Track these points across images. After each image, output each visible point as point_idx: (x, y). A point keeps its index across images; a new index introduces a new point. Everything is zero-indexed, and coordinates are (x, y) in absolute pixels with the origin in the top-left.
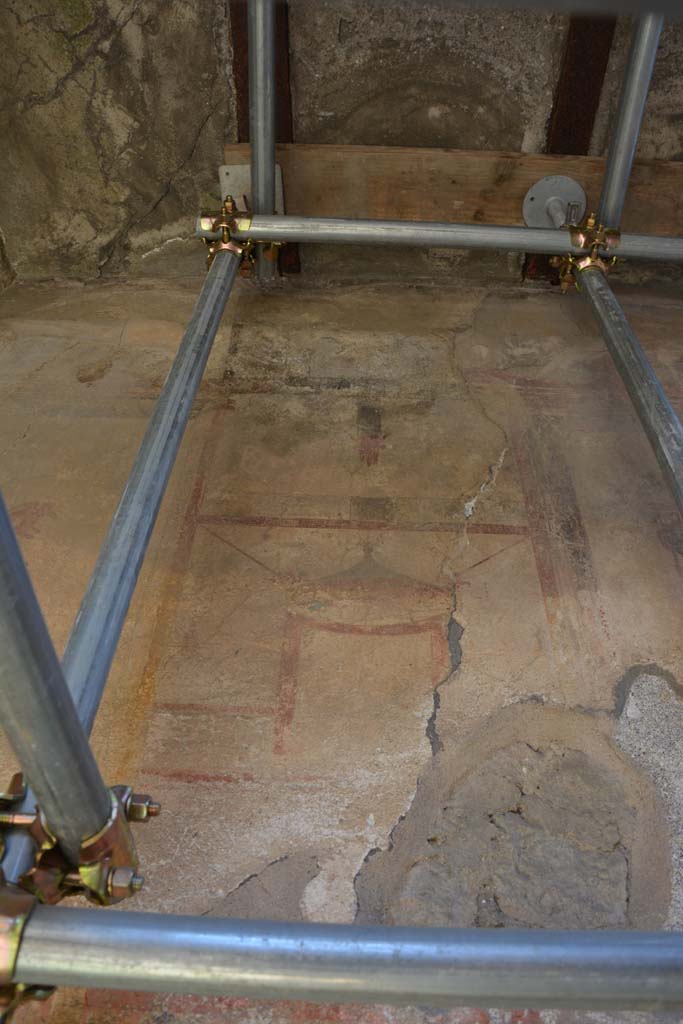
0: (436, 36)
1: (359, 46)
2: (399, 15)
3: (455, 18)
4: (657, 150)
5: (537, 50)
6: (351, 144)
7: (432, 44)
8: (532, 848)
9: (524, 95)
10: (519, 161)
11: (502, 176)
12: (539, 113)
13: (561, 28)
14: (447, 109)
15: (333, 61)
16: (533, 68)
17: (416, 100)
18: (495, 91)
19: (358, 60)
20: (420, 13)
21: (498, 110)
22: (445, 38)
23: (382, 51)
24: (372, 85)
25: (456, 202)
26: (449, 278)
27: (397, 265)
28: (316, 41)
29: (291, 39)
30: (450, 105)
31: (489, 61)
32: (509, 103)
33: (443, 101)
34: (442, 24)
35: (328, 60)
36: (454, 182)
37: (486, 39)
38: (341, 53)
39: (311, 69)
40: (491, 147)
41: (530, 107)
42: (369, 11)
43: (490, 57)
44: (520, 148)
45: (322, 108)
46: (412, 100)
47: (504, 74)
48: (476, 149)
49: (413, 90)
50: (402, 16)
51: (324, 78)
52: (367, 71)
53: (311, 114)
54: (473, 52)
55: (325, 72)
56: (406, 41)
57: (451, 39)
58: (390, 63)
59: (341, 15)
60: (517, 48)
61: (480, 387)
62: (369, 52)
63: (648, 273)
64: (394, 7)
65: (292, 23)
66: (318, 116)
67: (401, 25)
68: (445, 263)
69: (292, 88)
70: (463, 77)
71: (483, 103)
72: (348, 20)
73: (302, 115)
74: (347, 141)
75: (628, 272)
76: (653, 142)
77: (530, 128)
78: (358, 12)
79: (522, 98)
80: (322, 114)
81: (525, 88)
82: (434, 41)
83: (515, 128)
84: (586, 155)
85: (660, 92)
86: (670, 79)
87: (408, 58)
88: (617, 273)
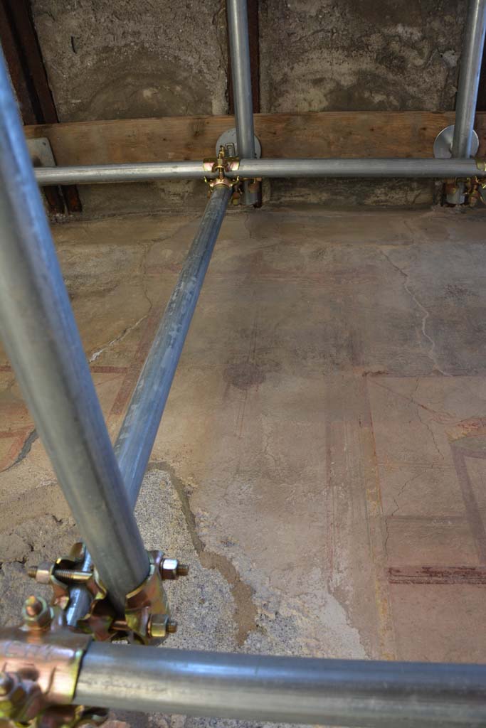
0: (137, 41)
1: (88, 53)
2: (109, 30)
3: (147, 27)
4: (310, 105)
5: (209, 43)
6: (96, 120)
7: (135, 47)
8: (18, 588)
9: (206, 75)
10: (206, 121)
11: (197, 132)
12: (219, 87)
13: (222, 27)
14: (156, 90)
15: (73, 65)
16: (208, 56)
17: (133, 86)
18: (185, 74)
19: (89, 63)
20: (123, 27)
21: (190, 88)
22: (143, 42)
23: (104, 55)
24: (102, 79)
25: (170, 154)
26: (182, 208)
27: (145, 201)
28: (59, 53)
29: (43, 54)
30: (157, 88)
31: (176, 55)
32: (196, 81)
33: (150, 85)
34: (139, 33)
35: (70, 65)
36: (164, 140)
37: (170, 39)
38: (76, 59)
39: (60, 72)
40: (191, 113)
41: (212, 83)
42: (90, 29)
43: (177, 51)
44: (211, 112)
45: (73, 98)
46: (130, 86)
47: (189, 62)
48: (180, 115)
49: (129, 80)
50: (111, 31)
51: (69, 77)
52: (97, 69)
53: (66, 102)
54: (165, 50)
55: (69, 73)
56: (118, 47)
57: (148, 42)
58: (110, 63)
59: (71, 34)
60: (193, 44)
61: (152, 277)
62: (95, 57)
63: (325, 195)
64: (105, 24)
65: (41, 42)
66: (72, 103)
67: (112, 37)
68: (178, 198)
69: (51, 86)
70: (161, 67)
71: (178, 83)
72: (76, 36)
73: (60, 104)
74: (94, 119)
75: (309, 194)
76: (305, 100)
77: (215, 98)
78: (82, 31)
79: (205, 78)
80: (73, 101)
81: (205, 71)
82: (136, 44)
83: (204, 99)
84: (259, 112)
85: (301, 64)
86: (307, 54)
87: (122, 58)
88: (302, 196)
